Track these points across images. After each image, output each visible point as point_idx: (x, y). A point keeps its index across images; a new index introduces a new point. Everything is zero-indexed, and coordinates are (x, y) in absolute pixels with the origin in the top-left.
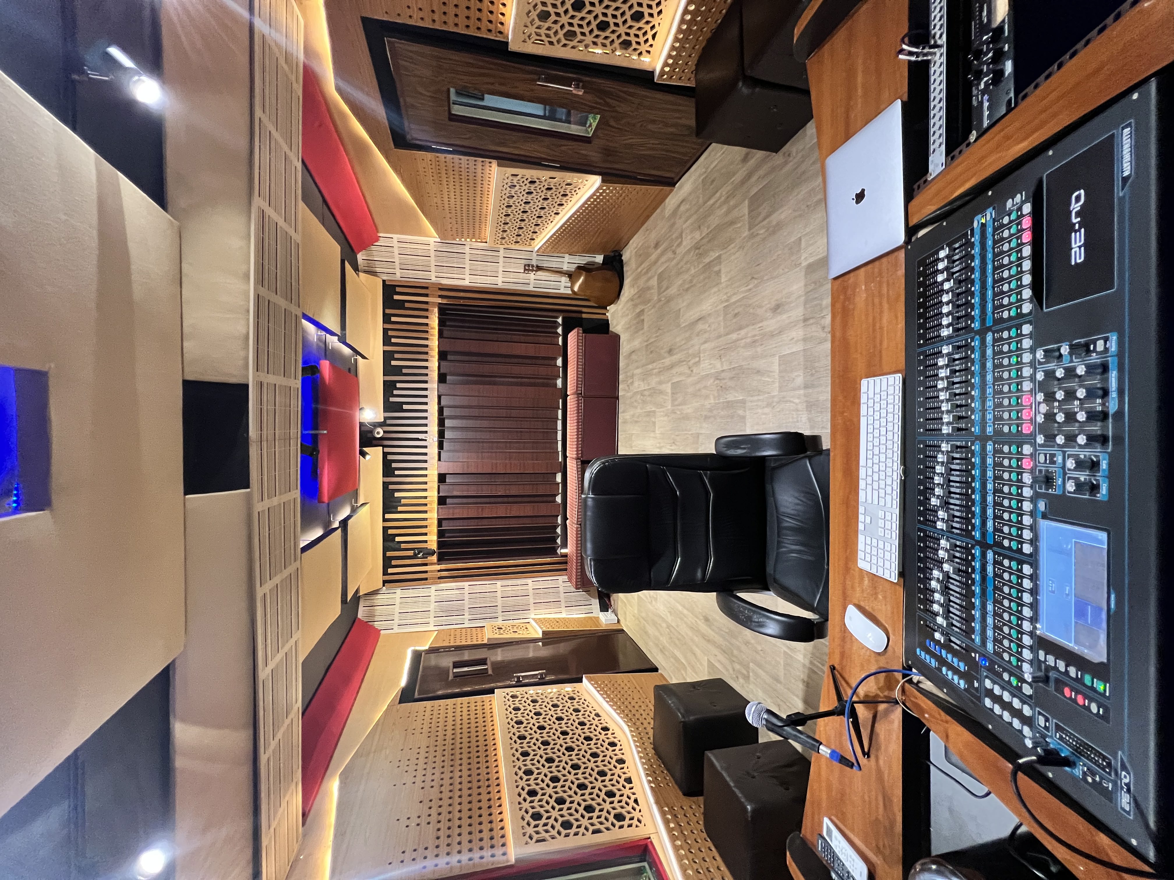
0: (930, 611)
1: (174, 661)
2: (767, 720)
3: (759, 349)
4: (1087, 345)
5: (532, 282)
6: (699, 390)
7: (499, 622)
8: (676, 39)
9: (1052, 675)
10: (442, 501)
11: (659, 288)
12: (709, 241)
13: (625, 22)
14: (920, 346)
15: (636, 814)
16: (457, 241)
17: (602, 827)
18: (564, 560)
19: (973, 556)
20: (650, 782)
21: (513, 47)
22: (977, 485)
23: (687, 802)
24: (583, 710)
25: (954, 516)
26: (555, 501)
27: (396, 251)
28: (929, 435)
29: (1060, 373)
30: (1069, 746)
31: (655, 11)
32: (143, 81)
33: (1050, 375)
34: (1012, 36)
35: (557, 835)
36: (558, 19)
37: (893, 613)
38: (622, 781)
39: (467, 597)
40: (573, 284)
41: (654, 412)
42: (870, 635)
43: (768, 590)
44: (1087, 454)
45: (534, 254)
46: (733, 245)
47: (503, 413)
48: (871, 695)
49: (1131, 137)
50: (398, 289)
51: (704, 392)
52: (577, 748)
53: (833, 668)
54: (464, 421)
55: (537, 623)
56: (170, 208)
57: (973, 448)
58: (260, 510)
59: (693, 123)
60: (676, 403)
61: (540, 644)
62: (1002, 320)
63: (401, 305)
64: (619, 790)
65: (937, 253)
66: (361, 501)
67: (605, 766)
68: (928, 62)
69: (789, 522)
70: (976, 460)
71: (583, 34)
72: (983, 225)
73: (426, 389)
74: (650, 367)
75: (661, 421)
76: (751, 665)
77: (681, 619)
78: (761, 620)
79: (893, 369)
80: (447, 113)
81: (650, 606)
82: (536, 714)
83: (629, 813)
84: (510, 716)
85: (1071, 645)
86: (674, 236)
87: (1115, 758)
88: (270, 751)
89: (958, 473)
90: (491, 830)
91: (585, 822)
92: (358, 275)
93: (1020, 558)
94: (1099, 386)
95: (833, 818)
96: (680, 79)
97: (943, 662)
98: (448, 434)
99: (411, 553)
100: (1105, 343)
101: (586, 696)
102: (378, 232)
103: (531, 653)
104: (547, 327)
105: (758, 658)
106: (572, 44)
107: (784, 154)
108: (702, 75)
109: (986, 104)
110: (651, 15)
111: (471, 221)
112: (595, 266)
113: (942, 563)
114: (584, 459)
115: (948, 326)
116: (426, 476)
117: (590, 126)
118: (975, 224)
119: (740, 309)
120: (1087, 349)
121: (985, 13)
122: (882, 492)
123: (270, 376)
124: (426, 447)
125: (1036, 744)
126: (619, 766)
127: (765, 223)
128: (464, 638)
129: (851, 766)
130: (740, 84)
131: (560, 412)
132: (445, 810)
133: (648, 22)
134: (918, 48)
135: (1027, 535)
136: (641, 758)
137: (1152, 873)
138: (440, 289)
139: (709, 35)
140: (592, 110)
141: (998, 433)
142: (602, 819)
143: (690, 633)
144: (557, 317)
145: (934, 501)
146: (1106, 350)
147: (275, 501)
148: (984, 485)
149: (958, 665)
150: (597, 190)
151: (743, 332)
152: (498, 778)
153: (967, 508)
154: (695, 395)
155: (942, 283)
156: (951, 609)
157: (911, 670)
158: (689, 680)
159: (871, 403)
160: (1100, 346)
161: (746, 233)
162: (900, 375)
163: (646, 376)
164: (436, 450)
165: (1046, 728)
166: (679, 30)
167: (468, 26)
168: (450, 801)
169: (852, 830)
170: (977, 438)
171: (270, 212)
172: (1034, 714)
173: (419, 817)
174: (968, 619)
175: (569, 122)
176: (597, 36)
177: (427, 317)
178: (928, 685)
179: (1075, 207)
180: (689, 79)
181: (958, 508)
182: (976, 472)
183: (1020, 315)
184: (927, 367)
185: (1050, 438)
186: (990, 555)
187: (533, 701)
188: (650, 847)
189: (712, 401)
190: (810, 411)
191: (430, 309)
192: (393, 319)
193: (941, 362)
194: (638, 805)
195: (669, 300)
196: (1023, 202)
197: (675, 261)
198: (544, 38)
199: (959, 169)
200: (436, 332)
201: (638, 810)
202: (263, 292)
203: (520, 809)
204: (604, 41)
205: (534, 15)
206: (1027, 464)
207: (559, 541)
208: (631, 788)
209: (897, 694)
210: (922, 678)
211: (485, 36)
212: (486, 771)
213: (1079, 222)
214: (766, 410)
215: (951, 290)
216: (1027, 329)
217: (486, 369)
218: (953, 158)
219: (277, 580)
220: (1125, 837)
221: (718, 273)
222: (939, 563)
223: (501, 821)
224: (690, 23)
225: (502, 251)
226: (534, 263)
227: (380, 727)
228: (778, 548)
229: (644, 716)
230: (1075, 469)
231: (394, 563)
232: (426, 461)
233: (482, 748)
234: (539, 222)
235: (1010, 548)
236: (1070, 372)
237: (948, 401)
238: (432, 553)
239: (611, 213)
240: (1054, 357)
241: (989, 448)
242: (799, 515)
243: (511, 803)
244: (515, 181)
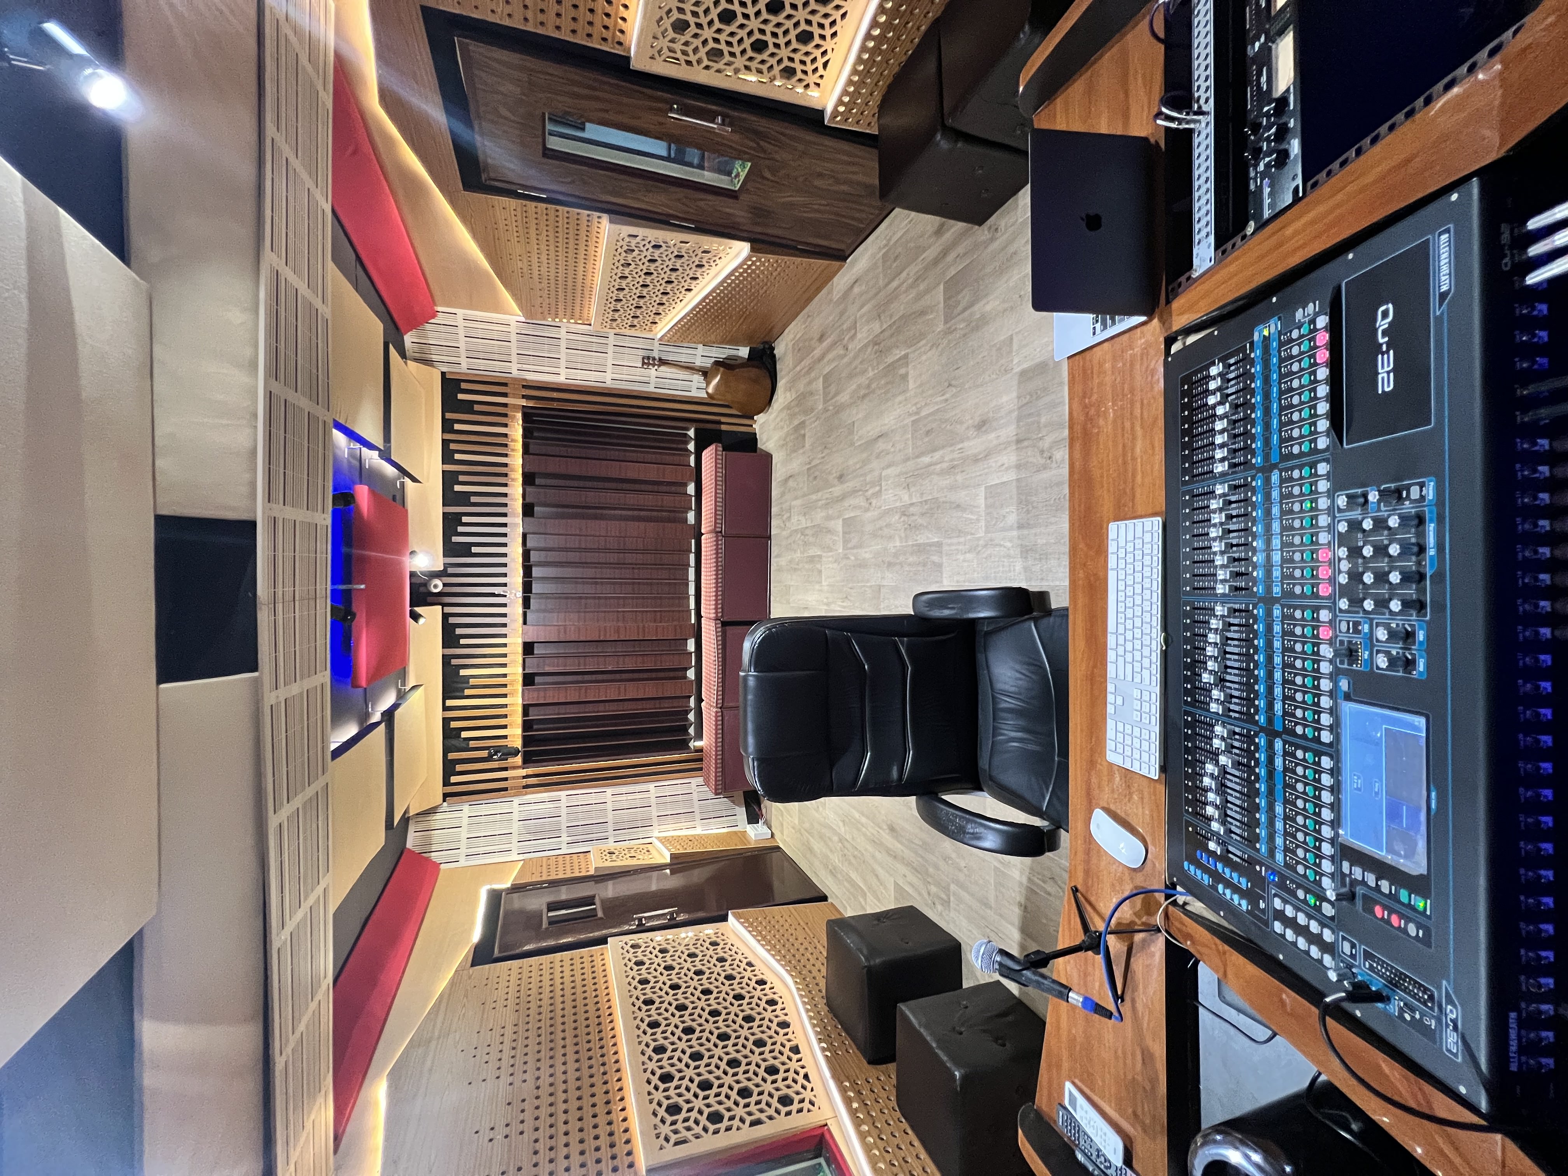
0: (1202, 815)
1: (140, 933)
2: (1000, 964)
3: (960, 478)
4: (1398, 491)
5: (653, 380)
6: (881, 529)
7: (611, 845)
8: (855, 72)
9: (1360, 890)
10: (528, 680)
11: (826, 394)
12: (892, 336)
13: (788, 43)
14: (1185, 483)
15: (807, 1095)
16: (549, 321)
17: (763, 1116)
18: (699, 757)
19: (1257, 746)
20: (823, 1050)
21: (636, 64)
22: (1261, 658)
23: (873, 1072)
24: (730, 959)
25: (1232, 696)
26: (685, 677)
27: (461, 332)
28: (1198, 595)
29: (1368, 525)
30: (1382, 977)
31: (828, 32)
32: (100, 76)
33: (1355, 526)
34: (1299, 108)
35: (703, 1133)
36: (699, 31)
37: (1152, 817)
38: (786, 1051)
39: (564, 812)
40: (708, 384)
41: (820, 557)
42: (1122, 845)
43: (980, 789)
44: (1401, 623)
45: (656, 343)
46: (923, 342)
47: (613, 558)
48: (1125, 922)
49: (1449, 245)
50: (464, 386)
51: (886, 531)
52: (724, 1012)
53: (1075, 890)
54: (559, 570)
55: (663, 843)
56: (132, 264)
57: (1255, 612)
58: (273, 701)
59: (875, 181)
60: (849, 545)
61: (668, 871)
62: (1291, 456)
63: (468, 406)
64: (783, 1064)
65: (1207, 368)
66: (411, 683)
67: (763, 1032)
68: (1190, 131)
69: (1007, 703)
70: (1260, 627)
71: (732, 54)
72: (1266, 339)
73: (505, 525)
74: (814, 497)
75: (830, 570)
76: (953, 887)
77: (859, 830)
78: (977, 830)
79: (1150, 511)
80: (541, 147)
81: (816, 815)
82: (666, 968)
83: (798, 1093)
84: (632, 974)
85: (1382, 854)
86: (845, 327)
87: (1439, 988)
88: (288, 1050)
89: (1236, 643)
90: (611, 1134)
91: (740, 1111)
92: (406, 363)
93: (1318, 749)
94: (1413, 540)
95: (1077, 1081)
96: (858, 122)
97: (1218, 877)
98: (536, 588)
99: (485, 754)
100: (1421, 491)
101: (732, 939)
102: (435, 304)
103: (654, 884)
104: (673, 442)
105: (961, 877)
106: (716, 66)
107: (990, 228)
108: (887, 120)
109: (1267, 190)
110: (823, 37)
111: (569, 294)
112: (739, 362)
113: (1218, 755)
114: (725, 619)
115: (1222, 460)
116: (505, 645)
117: (738, 175)
118: (1256, 337)
119: (934, 425)
120: (1397, 495)
121: (1264, 79)
122: (1137, 666)
123: (288, 508)
124: (505, 605)
125: (1341, 977)
126: (782, 1032)
127: (967, 313)
128: (561, 868)
129: (1109, 1015)
130: (939, 137)
131: (692, 557)
132: (544, 1112)
133: (818, 46)
134: (1179, 113)
135: (1326, 720)
136: (811, 1018)
137: (1481, 1126)
138: (524, 386)
139: (896, 69)
140: (740, 155)
141: (1288, 594)
142: (763, 1105)
143: (870, 848)
144: (688, 429)
145: (1206, 678)
146: (1422, 498)
147: (295, 689)
148: (1270, 659)
149: (1239, 882)
150: (744, 262)
151: (937, 455)
152: (617, 1062)
153: (1249, 687)
154: (874, 535)
155: (1214, 407)
156: (1229, 812)
157: (1175, 888)
158: (869, 911)
159: (1122, 554)
160: (1415, 492)
161: (941, 327)
162: (1160, 519)
163: (808, 509)
164: (520, 610)
165: (1353, 956)
166: (859, 60)
167: (574, 32)
168: (552, 1099)
169: (1102, 1098)
170: (1261, 600)
171: (287, 273)
172: (1337, 940)
173: (507, 1125)
174: (1251, 824)
175: (701, 167)
176: (751, 59)
177: (506, 425)
178: (1197, 906)
179: (1382, 324)
180: (869, 124)
181: (1237, 686)
182: (1260, 642)
183: (1315, 451)
184: (1194, 509)
185: (1356, 603)
186: (1278, 745)
187: (661, 951)
188: (827, 1136)
189: (898, 544)
190: (1026, 558)
191: (510, 413)
192: (457, 427)
193: (1214, 504)
194: (809, 1081)
195: (840, 409)
196: (1317, 314)
197: (846, 360)
198: (679, 55)
199: (1233, 268)
200: (519, 446)
201: (809, 1089)
202: (276, 387)
203: (651, 1102)
204: (760, 66)
205: (667, 23)
206: (1325, 633)
207: (691, 731)
208: (799, 1060)
209: (1158, 919)
210: (1189, 898)
211: (598, 47)
212: (600, 1052)
213: (1387, 343)
214: (969, 556)
215: (1225, 416)
216: (1323, 468)
217: (591, 497)
218: (1224, 252)
219: (298, 802)
220: (1450, 1082)
221: (904, 377)
222: (1214, 755)
223: (625, 1120)
224: (873, 52)
225: (612, 336)
226: (656, 355)
227: (444, 1004)
228: (993, 736)
229: (812, 961)
230: (1387, 641)
231: (459, 768)
232: (505, 625)
233: (593, 1021)
234: (664, 301)
235: (1304, 736)
236: (1380, 524)
237: (1222, 553)
238: (515, 752)
239: (761, 292)
240: (1358, 505)
241: (1277, 612)
242: (1020, 694)
243: (638, 1094)
244: (633, 244)
